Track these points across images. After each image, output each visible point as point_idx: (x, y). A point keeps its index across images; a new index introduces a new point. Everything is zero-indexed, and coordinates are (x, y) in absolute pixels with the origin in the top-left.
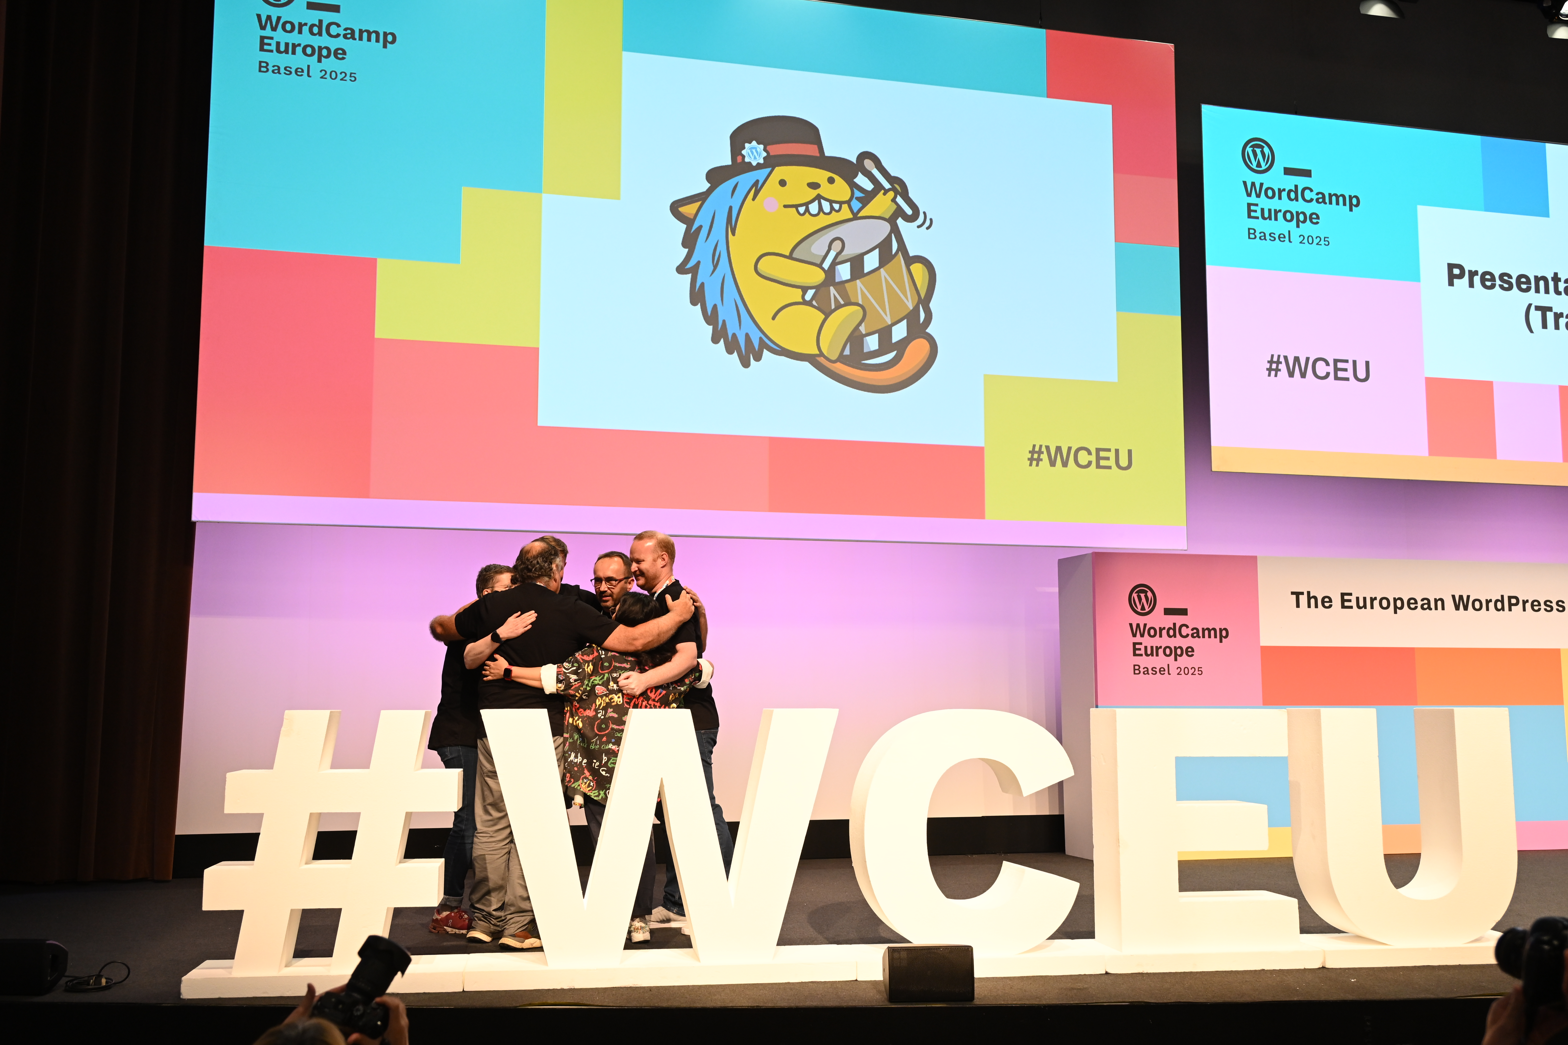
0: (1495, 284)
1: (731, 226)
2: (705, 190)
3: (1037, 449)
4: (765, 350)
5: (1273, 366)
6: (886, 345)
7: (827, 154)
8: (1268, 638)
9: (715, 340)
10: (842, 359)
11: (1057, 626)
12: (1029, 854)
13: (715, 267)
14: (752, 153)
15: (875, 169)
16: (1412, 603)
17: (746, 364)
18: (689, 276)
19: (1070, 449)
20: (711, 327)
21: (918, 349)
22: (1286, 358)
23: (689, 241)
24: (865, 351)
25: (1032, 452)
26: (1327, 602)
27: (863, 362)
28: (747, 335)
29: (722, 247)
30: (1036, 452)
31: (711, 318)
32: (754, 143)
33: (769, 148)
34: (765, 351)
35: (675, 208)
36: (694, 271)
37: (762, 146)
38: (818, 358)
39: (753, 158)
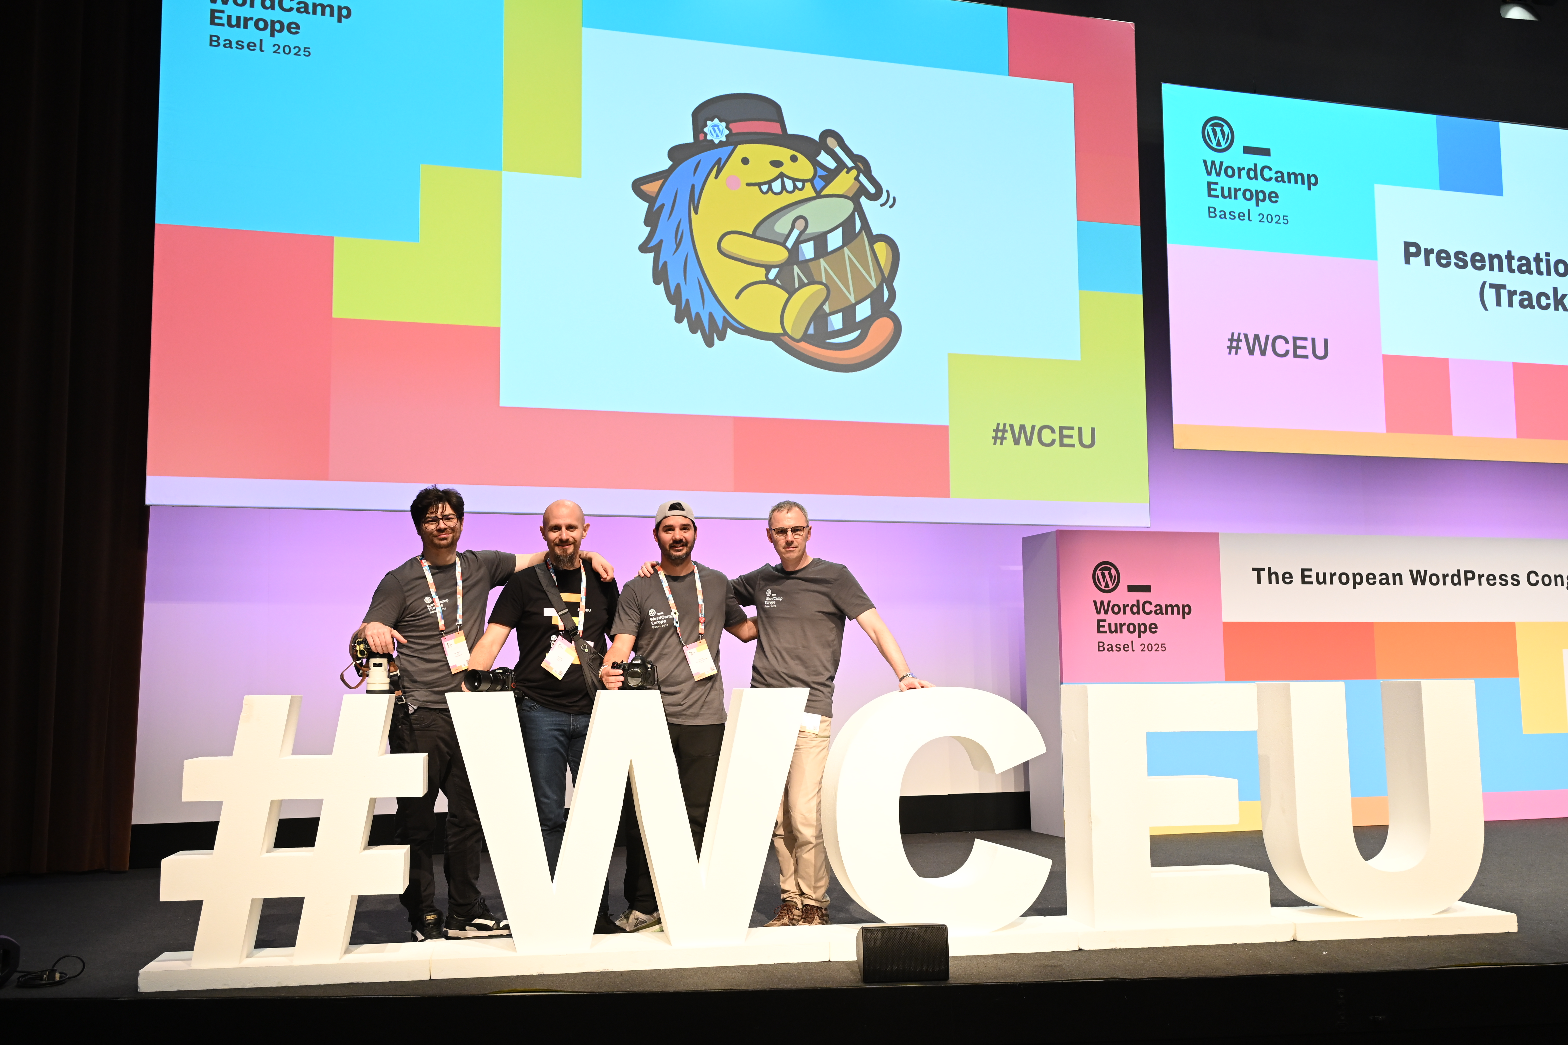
0: (1451, 262)
1: (694, 203)
2: (666, 168)
3: (1001, 427)
4: (728, 329)
5: (1234, 343)
6: (850, 324)
7: (790, 131)
8: (1230, 615)
9: (679, 319)
10: (806, 338)
11: (1021, 605)
12: (995, 831)
13: (678, 246)
14: (715, 131)
15: (838, 147)
16: (1370, 578)
17: (709, 343)
18: (652, 254)
19: (1033, 427)
20: (675, 306)
21: (882, 329)
22: (1246, 336)
23: (651, 219)
24: (830, 329)
25: (997, 431)
26: (1287, 577)
27: (828, 341)
28: (711, 315)
29: (684, 226)
30: (1000, 431)
31: (674, 297)
32: (716, 121)
33: (731, 126)
34: (729, 331)
35: (637, 186)
36: (657, 250)
37: (724, 124)
38: (782, 338)
39: (715, 135)
